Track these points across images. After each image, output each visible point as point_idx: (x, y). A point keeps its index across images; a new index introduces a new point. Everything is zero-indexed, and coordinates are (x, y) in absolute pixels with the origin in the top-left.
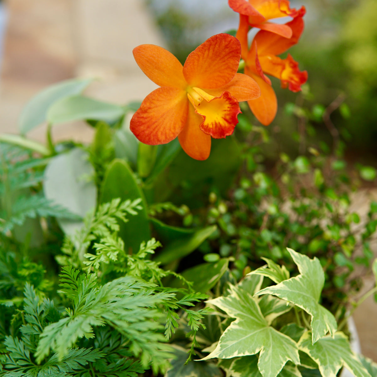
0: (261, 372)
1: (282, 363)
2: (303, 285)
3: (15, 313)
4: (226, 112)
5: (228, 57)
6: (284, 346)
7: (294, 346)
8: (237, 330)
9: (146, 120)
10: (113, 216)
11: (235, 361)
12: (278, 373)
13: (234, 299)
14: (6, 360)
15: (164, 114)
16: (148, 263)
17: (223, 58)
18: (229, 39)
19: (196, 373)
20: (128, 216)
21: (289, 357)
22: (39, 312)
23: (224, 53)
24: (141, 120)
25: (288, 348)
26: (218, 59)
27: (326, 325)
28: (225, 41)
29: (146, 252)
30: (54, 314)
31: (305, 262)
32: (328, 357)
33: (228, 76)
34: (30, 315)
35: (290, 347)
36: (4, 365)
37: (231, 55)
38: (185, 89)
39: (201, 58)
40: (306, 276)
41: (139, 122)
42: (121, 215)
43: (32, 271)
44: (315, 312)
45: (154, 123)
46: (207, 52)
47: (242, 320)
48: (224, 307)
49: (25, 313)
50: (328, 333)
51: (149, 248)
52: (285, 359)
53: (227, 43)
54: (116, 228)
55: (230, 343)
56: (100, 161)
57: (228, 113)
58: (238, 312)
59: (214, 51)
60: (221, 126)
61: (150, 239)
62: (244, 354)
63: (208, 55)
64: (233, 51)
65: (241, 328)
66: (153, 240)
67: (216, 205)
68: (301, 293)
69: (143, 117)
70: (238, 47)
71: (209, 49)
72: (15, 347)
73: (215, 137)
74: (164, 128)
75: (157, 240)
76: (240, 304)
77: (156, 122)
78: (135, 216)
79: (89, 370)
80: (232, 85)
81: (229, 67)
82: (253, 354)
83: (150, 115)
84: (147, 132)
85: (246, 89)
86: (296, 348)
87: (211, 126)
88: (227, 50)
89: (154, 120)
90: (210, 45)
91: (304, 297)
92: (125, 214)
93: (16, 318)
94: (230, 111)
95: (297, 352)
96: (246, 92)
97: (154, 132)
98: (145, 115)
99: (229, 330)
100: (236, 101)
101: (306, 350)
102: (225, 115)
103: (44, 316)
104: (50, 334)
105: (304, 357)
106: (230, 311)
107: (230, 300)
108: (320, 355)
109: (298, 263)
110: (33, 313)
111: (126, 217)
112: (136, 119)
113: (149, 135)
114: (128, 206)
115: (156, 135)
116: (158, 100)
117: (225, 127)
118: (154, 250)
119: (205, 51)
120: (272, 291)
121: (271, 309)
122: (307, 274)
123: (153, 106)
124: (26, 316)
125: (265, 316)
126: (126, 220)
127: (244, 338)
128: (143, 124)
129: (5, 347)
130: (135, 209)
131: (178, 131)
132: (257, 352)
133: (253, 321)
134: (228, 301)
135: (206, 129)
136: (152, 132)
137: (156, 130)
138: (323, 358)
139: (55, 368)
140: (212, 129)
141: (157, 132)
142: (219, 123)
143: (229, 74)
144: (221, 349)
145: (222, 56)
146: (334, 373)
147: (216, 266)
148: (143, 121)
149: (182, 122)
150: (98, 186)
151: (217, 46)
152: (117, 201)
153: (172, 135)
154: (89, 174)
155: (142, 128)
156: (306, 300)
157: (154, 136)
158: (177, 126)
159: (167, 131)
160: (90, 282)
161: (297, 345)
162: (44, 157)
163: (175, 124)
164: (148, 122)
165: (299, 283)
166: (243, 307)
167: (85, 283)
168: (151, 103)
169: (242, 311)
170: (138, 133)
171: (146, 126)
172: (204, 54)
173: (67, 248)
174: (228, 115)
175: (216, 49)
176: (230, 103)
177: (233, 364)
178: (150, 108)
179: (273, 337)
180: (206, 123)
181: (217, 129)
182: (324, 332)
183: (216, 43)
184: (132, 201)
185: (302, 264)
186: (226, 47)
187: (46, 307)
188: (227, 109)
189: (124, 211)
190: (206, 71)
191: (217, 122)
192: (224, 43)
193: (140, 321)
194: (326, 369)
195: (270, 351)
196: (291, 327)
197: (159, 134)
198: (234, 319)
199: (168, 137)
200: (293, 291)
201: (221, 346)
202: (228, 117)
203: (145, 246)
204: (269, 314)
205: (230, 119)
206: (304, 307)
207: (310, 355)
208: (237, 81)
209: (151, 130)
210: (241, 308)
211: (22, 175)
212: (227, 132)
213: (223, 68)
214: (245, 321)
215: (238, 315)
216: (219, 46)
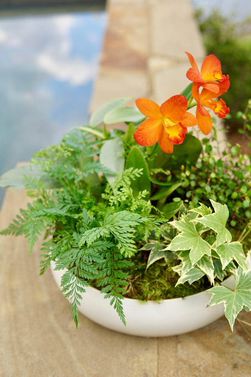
0: (190, 259)
1: (202, 255)
2: (216, 218)
3: (78, 221)
4: (180, 132)
5: (181, 105)
6: (204, 247)
7: (209, 247)
8: (181, 238)
9: (141, 134)
10: (129, 177)
11: (182, 251)
12: (199, 260)
13: (183, 222)
14: (73, 243)
15: (150, 132)
16: (143, 201)
17: (179, 106)
18: (182, 97)
19: (165, 255)
20: (136, 177)
21: (206, 252)
22: (89, 222)
24: (139, 134)
25: (206, 248)
26: (177, 106)
27: (225, 238)
28: (179, 98)
29: (141, 197)
30: (95, 224)
31: (219, 206)
32: (226, 254)
33: (181, 114)
34: (85, 223)
35: (207, 247)
36: (71, 246)
37: (183, 105)
38: (162, 119)
39: (168, 106)
40: (218, 213)
41: (138, 135)
42: (132, 177)
43: (88, 202)
44: (220, 232)
45: (145, 136)
46: (171, 103)
47: (185, 233)
48: (177, 226)
49: (82, 222)
50: (226, 242)
51: (143, 194)
52: (204, 253)
53: (180, 99)
54: (129, 183)
55: (177, 244)
56: (128, 145)
57: (181, 132)
58: (184, 229)
59: (174, 102)
60: (177, 138)
61: (144, 190)
62: (183, 249)
63: (172, 104)
64: (183, 103)
65: (184, 237)
66: (145, 191)
67: (184, 171)
68: (214, 222)
69: (139, 133)
70: (186, 101)
71: (172, 102)
72: (77, 237)
73: (174, 144)
74: (150, 138)
75: (147, 191)
76: (185, 224)
77: (146, 135)
78: (139, 177)
79: (110, 251)
80: (184, 118)
81: (182, 110)
82: (187, 250)
83: (143, 132)
84: (141, 140)
85: (190, 121)
86: (210, 248)
87: (172, 139)
88: (181, 102)
89: (145, 135)
90: (172, 100)
91: (215, 224)
92: (134, 176)
93: (78, 224)
94: (182, 131)
95: (210, 250)
96: (190, 122)
97: (145, 140)
98: (141, 132)
99: (177, 237)
100: (185, 127)
101: (215, 250)
102: (180, 133)
103: (90, 224)
104: (87, 235)
105: (213, 253)
106: (179, 228)
107: (180, 222)
108: (222, 252)
109: (215, 207)
110: (86, 222)
111: (135, 178)
112: (136, 134)
113: (142, 141)
114: (136, 172)
115: (146, 142)
116: (147, 125)
117: (179, 139)
118: (145, 196)
119: (170, 102)
120: (198, 220)
121: (202, 228)
122: (219, 212)
123: (144, 127)
124: (83, 223)
125: (198, 232)
126: (134, 179)
127: (184, 241)
128: (140, 136)
129: (73, 237)
130: (139, 174)
131: (157, 140)
132: (189, 249)
133: (191, 233)
134: (179, 223)
135: (170, 140)
136: (144, 140)
137: (146, 139)
138: (223, 254)
139: (93, 249)
140: (173, 140)
141: (146, 140)
142: (177, 137)
143: (182, 113)
144: (172, 246)
145: (178, 105)
146: (228, 262)
147: (178, 204)
149: (159, 135)
150: (126, 158)
151: (175, 100)
152: (132, 169)
153: (154, 142)
154: (121, 152)
155: (139, 138)
156: (216, 225)
157: (145, 142)
158: (157, 137)
159: (151, 140)
160: (111, 210)
161: (211, 247)
162: (102, 140)
163: (155, 136)
164: (142, 135)
165: (214, 217)
166: (187, 226)
167: (109, 211)
168: (144, 126)
169: (186, 228)
170: (137, 140)
171: (141, 137)
172: (169, 104)
173: (108, 190)
174: (181, 133)
175: (175, 102)
176: (182, 128)
177: (181, 253)
178: (143, 129)
179: (199, 242)
180: (170, 137)
181: (176, 140)
182: (223, 242)
183: (175, 99)
184: (139, 169)
185: (217, 207)
186: (180, 101)
187: (91, 221)
188: (180, 130)
189: (134, 175)
190: (171, 111)
191: (176, 136)
192: (179, 99)
193: (125, 233)
194: (224, 259)
195: (197, 249)
196: (211, 237)
197: (148, 141)
198: (181, 232)
199: (152, 143)
200: (210, 221)
201: (172, 245)
202: (181, 135)
203: (142, 193)
204: (201, 230)
205: (182, 135)
206: (214, 229)
207: (217, 252)
208: (186, 117)
209: (143, 139)
210: (186, 227)
211: (89, 150)
212: (180, 142)
213: (179, 110)
214: (186, 233)
215: (183, 230)
216: (177, 100)
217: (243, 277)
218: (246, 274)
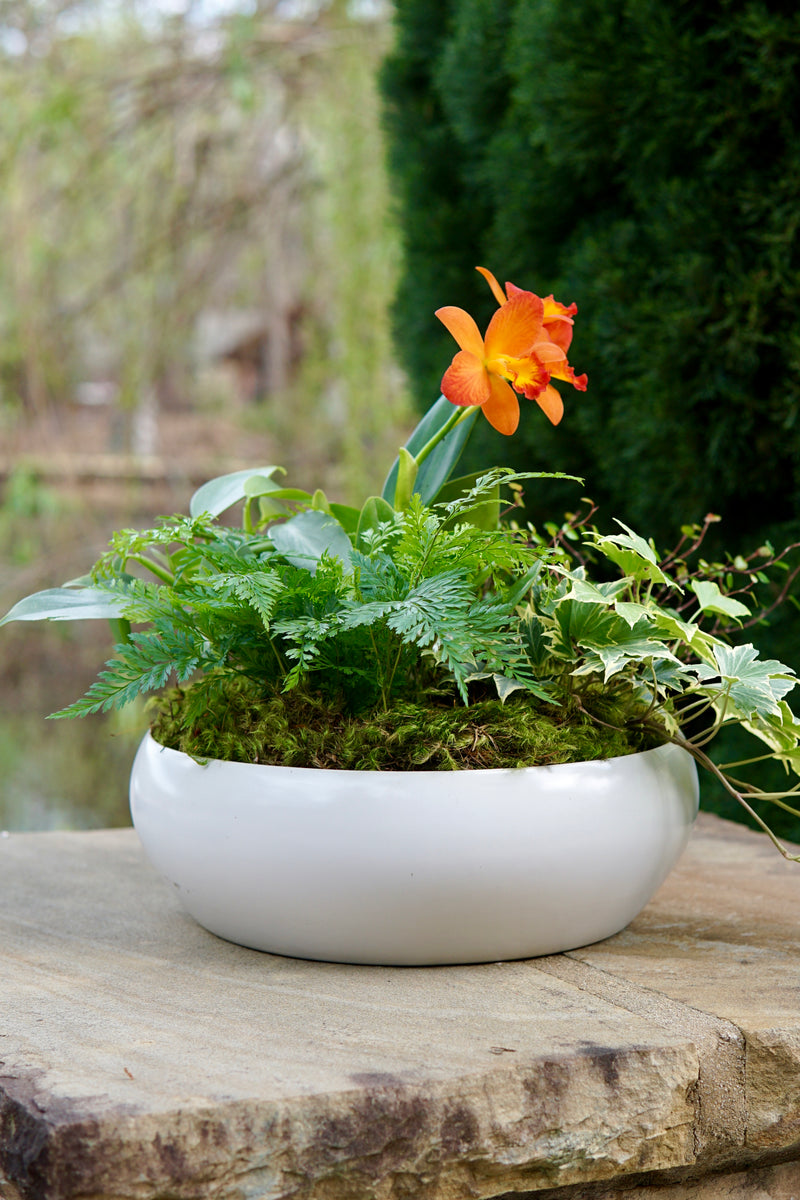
4: (534, 374)
9: (457, 379)
15: (472, 377)
23: (527, 313)
24: (453, 378)
26: (521, 320)
37: (533, 316)
39: (505, 318)
45: (465, 383)
46: (510, 312)
53: (531, 301)
57: (537, 373)
59: (517, 310)
63: (512, 316)
64: (535, 312)
69: (454, 376)
71: (513, 309)
74: (474, 390)
81: (532, 329)
83: (460, 374)
84: (459, 392)
88: (531, 309)
89: (464, 380)
97: (466, 392)
100: (541, 363)
102: (534, 376)
112: (448, 376)
113: (461, 395)
115: (468, 396)
116: (465, 361)
117: (537, 386)
128: (454, 383)
131: (487, 396)
136: (463, 392)
137: (468, 390)
141: (468, 393)
142: (529, 384)
143: (532, 336)
145: (525, 317)
148: (455, 380)
149: (488, 387)
151: (521, 305)
153: (482, 398)
155: (454, 386)
157: (466, 396)
158: (485, 391)
159: (478, 393)
163: (483, 389)
164: (459, 381)
168: (461, 362)
172: (508, 314)
174: (537, 375)
175: (520, 308)
176: (538, 365)
178: (460, 367)
181: (529, 389)
183: (521, 301)
186: (530, 306)
188: (534, 370)
191: (527, 383)
197: (471, 395)
199: (479, 399)
202: (537, 378)
205: (541, 379)
209: (463, 390)
213: (526, 330)
216: (523, 304)
217: (731, 660)
218: (734, 656)
